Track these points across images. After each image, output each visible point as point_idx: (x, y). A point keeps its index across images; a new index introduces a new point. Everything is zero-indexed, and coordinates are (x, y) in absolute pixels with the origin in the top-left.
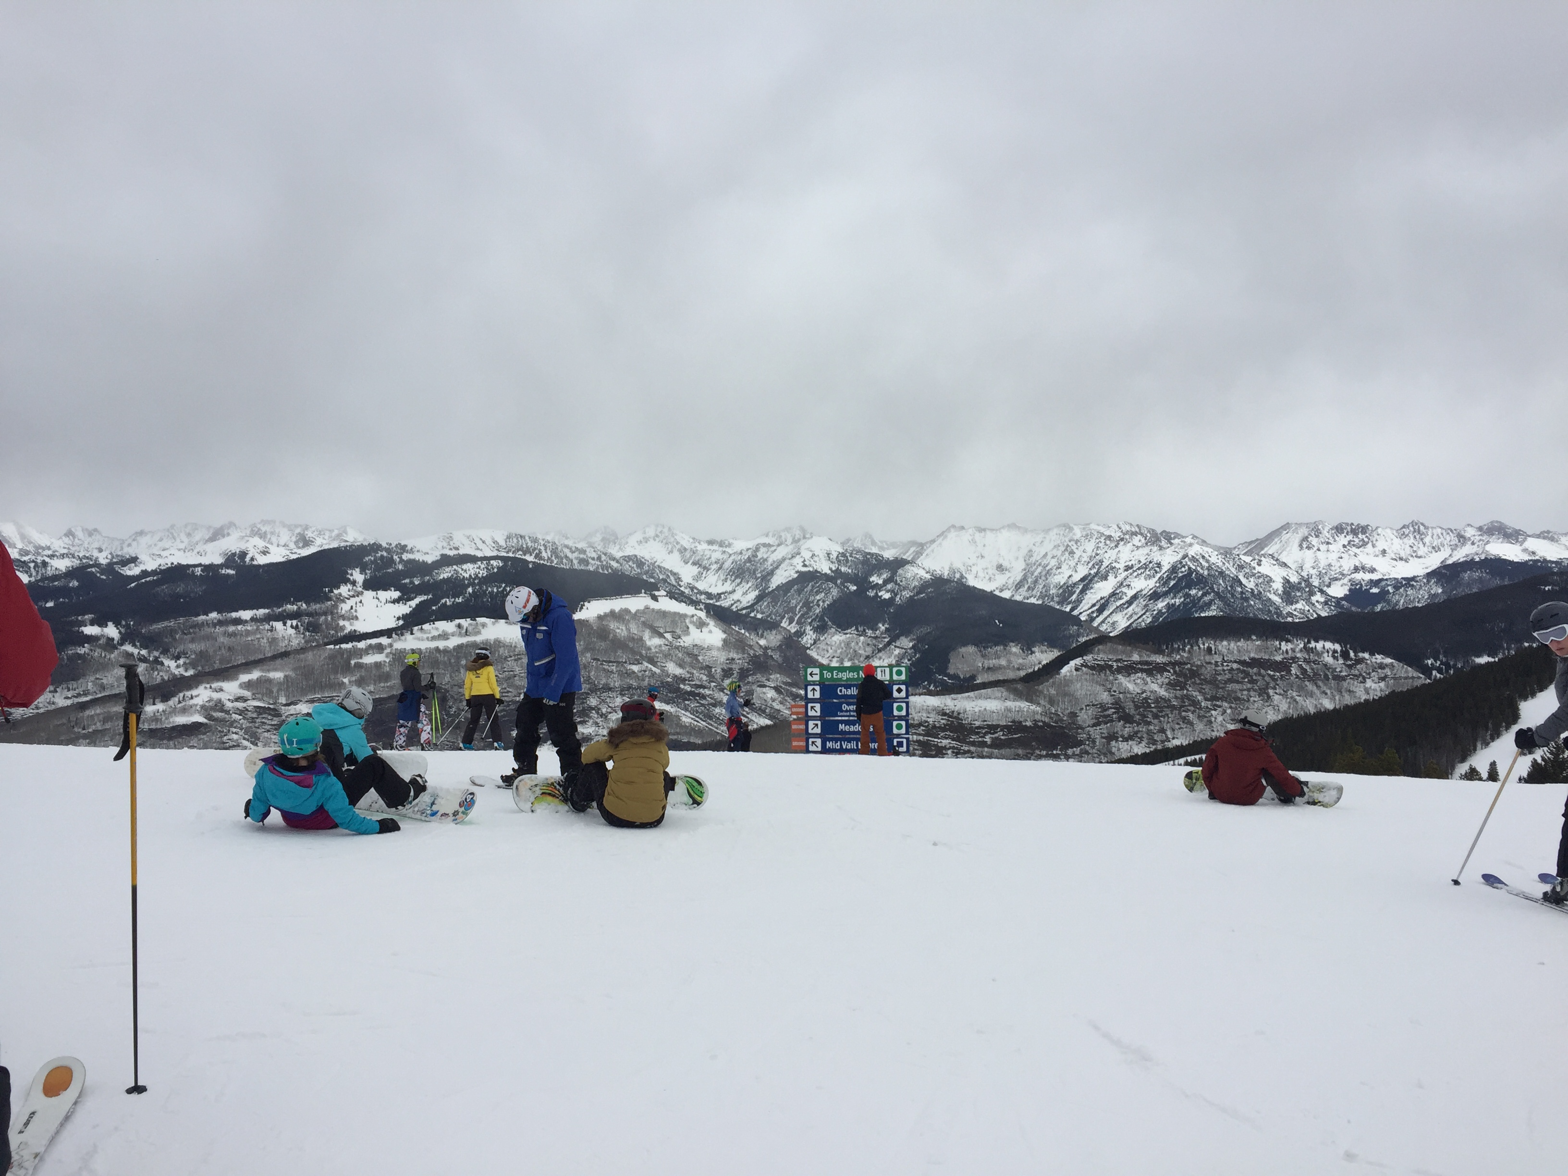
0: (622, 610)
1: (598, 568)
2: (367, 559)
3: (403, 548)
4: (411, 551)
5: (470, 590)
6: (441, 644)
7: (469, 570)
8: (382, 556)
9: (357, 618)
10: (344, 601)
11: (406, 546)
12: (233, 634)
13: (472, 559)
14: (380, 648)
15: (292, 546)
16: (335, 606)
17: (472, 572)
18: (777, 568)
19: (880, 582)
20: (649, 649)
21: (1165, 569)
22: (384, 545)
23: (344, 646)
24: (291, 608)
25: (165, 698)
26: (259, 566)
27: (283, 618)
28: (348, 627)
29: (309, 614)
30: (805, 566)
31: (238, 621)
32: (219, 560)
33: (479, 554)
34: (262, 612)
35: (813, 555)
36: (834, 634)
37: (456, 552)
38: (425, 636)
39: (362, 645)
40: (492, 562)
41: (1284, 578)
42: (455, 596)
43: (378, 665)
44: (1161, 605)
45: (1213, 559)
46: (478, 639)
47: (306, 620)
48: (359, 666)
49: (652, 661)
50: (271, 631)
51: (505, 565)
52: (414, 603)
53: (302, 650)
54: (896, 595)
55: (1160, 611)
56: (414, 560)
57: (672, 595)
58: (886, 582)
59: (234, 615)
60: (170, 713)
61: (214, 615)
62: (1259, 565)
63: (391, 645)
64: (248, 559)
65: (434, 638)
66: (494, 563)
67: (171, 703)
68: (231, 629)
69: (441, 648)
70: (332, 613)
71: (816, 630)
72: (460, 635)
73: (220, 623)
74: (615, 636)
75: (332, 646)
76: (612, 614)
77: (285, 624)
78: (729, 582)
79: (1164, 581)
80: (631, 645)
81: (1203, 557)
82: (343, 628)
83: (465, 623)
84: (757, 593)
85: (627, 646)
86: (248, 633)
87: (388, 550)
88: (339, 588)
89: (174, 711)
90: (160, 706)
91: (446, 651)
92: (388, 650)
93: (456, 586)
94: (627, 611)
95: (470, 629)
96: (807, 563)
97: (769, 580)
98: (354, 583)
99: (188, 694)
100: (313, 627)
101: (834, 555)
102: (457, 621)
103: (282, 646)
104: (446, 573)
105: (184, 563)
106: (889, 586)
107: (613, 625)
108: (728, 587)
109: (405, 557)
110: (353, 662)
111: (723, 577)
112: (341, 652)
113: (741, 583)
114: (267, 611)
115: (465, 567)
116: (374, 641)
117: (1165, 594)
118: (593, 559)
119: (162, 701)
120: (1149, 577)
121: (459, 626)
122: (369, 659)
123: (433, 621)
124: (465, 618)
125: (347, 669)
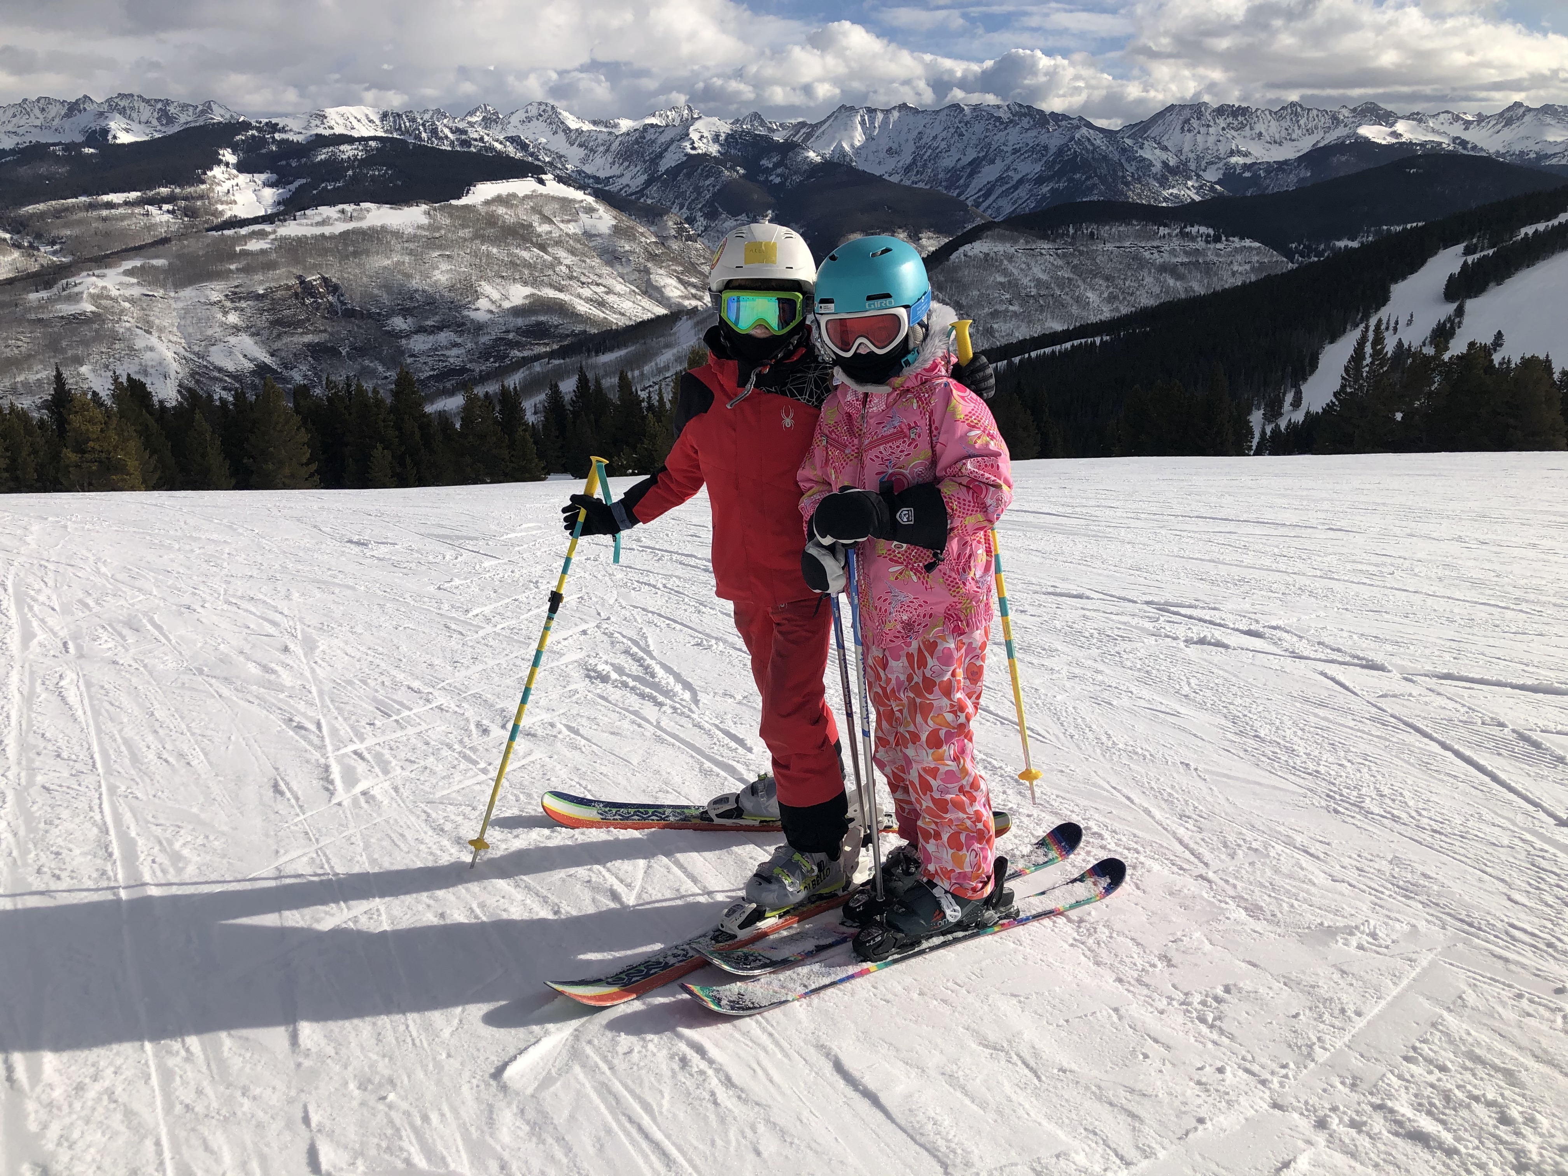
0: (509, 195)
1: (480, 150)
2: (238, 138)
3: (274, 128)
4: (283, 130)
5: (350, 173)
6: (327, 230)
7: (347, 151)
8: (253, 136)
9: (235, 202)
10: (219, 184)
11: (277, 124)
12: (105, 219)
13: (349, 140)
14: (262, 234)
15: (155, 122)
16: (211, 189)
17: (351, 153)
18: (666, 150)
19: (771, 166)
20: (540, 236)
21: (1051, 152)
22: (254, 124)
23: (226, 232)
24: (164, 191)
25: (48, 285)
26: (123, 145)
27: (157, 202)
28: (229, 212)
29: (186, 198)
30: (694, 148)
31: (110, 205)
32: (79, 139)
33: (356, 134)
34: (134, 195)
35: (702, 137)
36: (725, 220)
37: (331, 132)
38: (309, 222)
39: (244, 231)
40: (370, 143)
41: (1164, 162)
42: (336, 180)
43: (263, 252)
44: (1045, 189)
45: (1098, 142)
46: (364, 224)
47: (183, 203)
48: (245, 253)
49: (543, 248)
50: (148, 215)
51: (384, 146)
52: (293, 187)
53: (182, 236)
54: (786, 180)
55: (1044, 195)
56: (288, 140)
57: (560, 179)
58: (776, 166)
59: (106, 198)
60: (55, 301)
61: (83, 199)
62: (1142, 148)
63: (275, 232)
64: (110, 137)
65: (318, 224)
66: (372, 144)
67: (55, 290)
68: (105, 213)
69: (327, 234)
70: (208, 198)
71: (706, 216)
72: (345, 221)
73: (92, 206)
74: (504, 222)
75: (214, 233)
76: (499, 200)
77: (160, 209)
78: (617, 165)
79: (1049, 165)
80: (521, 231)
81: (1089, 140)
82: (221, 213)
83: (349, 208)
84: (645, 177)
85: (517, 233)
86: (123, 218)
87: (259, 129)
88: (211, 169)
89: (59, 299)
90: (44, 294)
91: (332, 237)
92: (272, 237)
93: (334, 167)
94: (514, 196)
95: (355, 214)
96: (696, 145)
97: (657, 164)
98: (227, 164)
99: (71, 280)
100: (190, 213)
101: (722, 137)
102: (341, 207)
103: (162, 231)
104: (322, 155)
105: (43, 141)
106: (779, 171)
107: (501, 210)
108: (616, 170)
109: (277, 136)
110: (238, 249)
111: (610, 160)
112: (223, 238)
113: (629, 166)
114: (139, 194)
115: (342, 148)
116: (257, 227)
117: (1049, 179)
118: (476, 140)
119: (45, 289)
120: (1037, 161)
121: (343, 211)
122: (254, 245)
123: (316, 206)
124: (349, 202)
125: (233, 256)
